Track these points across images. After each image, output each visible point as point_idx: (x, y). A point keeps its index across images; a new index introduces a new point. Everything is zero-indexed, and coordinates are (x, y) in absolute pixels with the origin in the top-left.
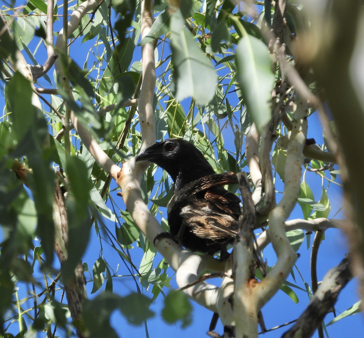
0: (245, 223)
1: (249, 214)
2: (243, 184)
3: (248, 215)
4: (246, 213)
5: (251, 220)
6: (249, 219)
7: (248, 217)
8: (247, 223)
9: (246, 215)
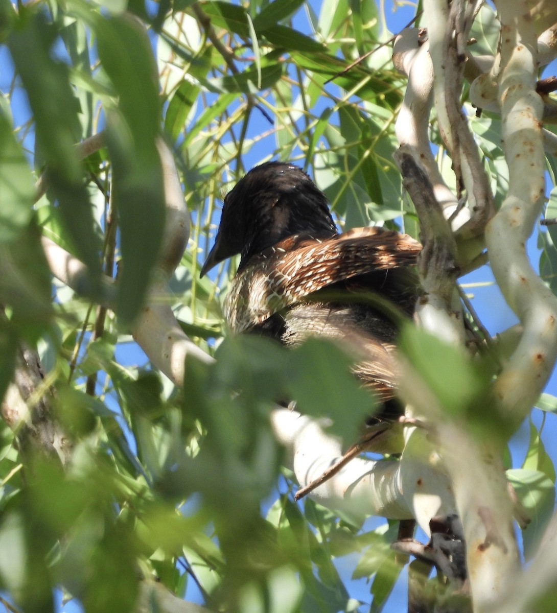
0: (433, 260)
1: (439, 239)
2: (411, 174)
3: (435, 240)
4: (430, 238)
5: (445, 251)
6: (440, 249)
7: (435, 245)
8: (437, 260)
9: (432, 242)
